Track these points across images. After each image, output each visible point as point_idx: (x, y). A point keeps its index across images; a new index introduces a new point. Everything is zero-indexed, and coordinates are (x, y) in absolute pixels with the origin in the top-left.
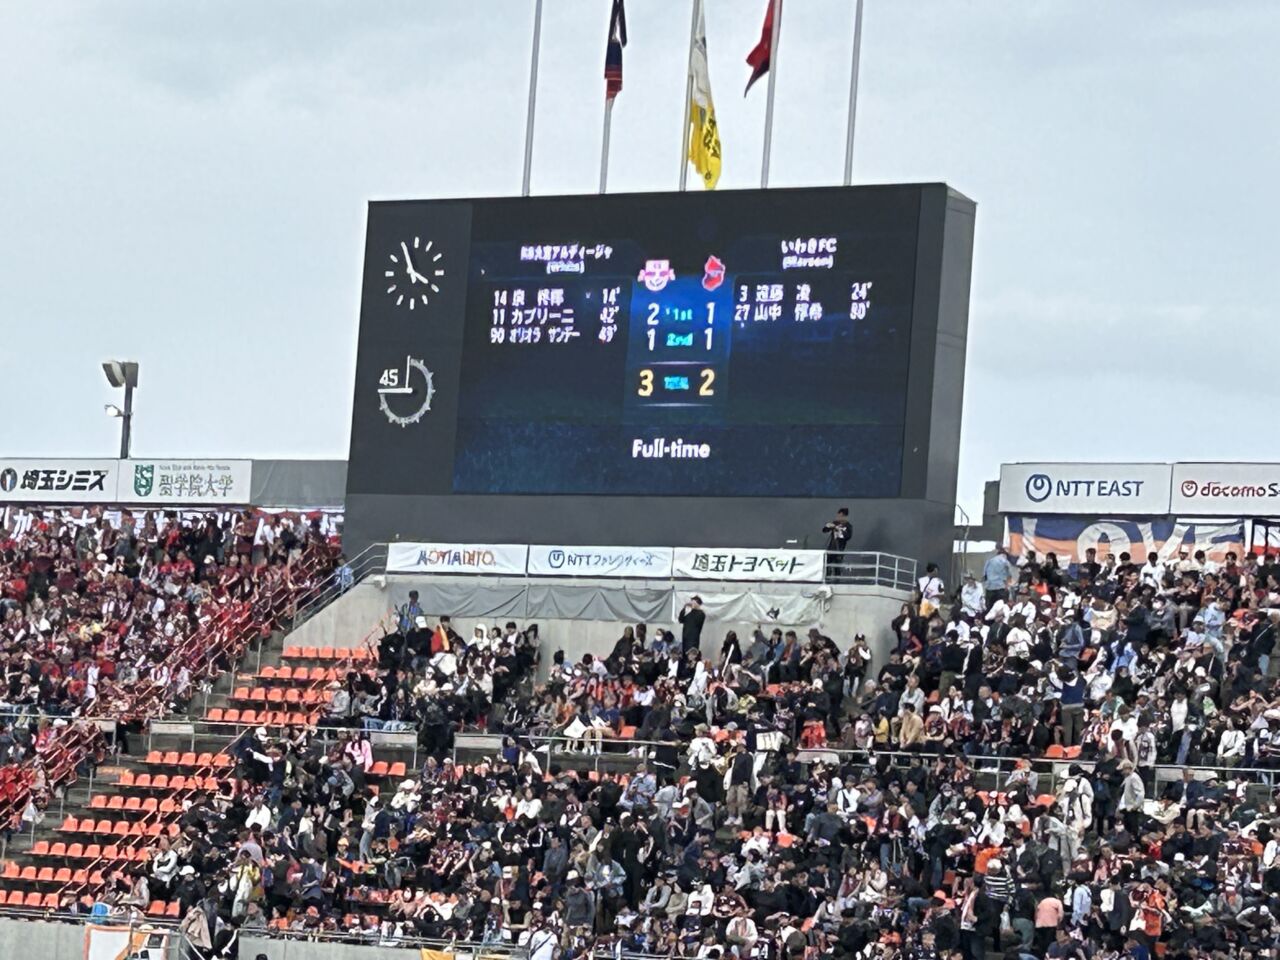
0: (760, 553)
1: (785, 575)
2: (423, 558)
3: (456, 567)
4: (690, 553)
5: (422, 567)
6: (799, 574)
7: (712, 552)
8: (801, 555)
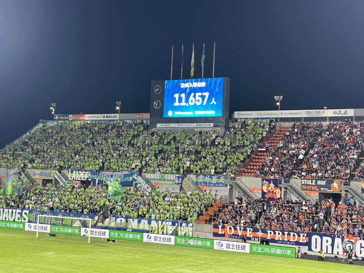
0: (205, 124)
1: (208, 126)
2: (161, 125)
3: (166, 127)
4: (196, 124)
5: (161, 127)
6: (210, 126)
7: (199, 124)
8: (211, 124)
